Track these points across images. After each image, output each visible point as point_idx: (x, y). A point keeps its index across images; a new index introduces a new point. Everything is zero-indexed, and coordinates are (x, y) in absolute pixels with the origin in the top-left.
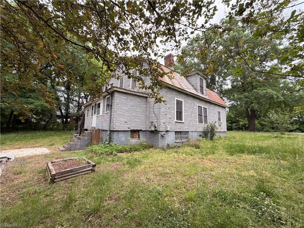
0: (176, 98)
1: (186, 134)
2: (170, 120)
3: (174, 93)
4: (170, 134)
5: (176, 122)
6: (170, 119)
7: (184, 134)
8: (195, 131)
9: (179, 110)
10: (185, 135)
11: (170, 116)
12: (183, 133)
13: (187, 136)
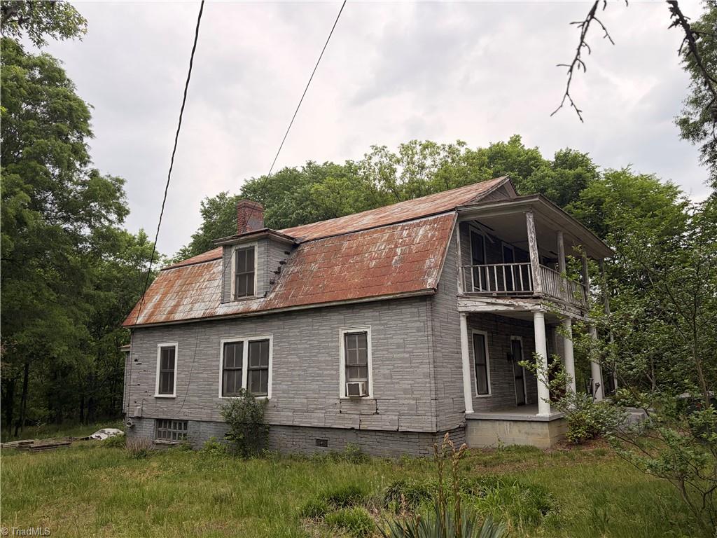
0: (160, 345)
1: (183, 427)
2: (145, 396)
3: (157, 334)
4: (145, 423)
5: (156, 398)
6: (146, 394)
7: (177, 426)
8: (207, 419)
9: (168, 371)
10: (180, 429)
11: (146, 387)
12: (175, 424)
13: (183, 431)
